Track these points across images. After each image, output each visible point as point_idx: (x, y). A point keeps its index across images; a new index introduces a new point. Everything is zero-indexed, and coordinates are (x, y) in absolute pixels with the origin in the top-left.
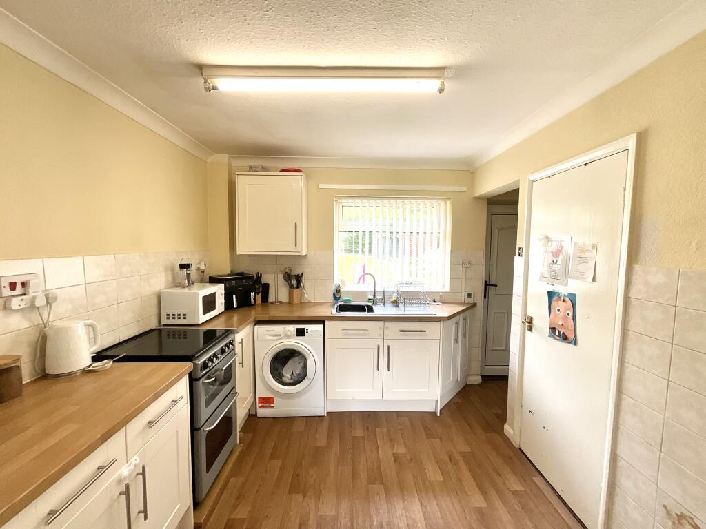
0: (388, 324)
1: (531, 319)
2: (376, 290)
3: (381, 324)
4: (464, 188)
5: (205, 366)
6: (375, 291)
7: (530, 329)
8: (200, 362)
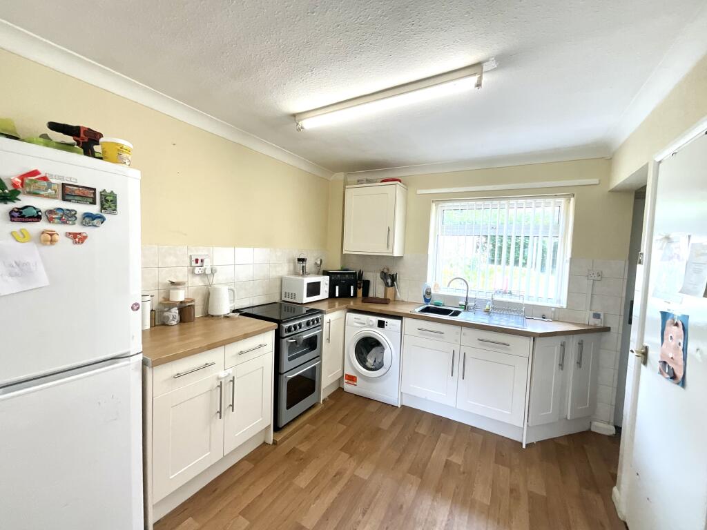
0: (465, 330)
1: (646, 348)
2: (469, 296)
3: (458, 329)
4: (595, 181)
5: (289, 330)
6: (467, 298)
7: (645, 363)
8: (286, 326)
